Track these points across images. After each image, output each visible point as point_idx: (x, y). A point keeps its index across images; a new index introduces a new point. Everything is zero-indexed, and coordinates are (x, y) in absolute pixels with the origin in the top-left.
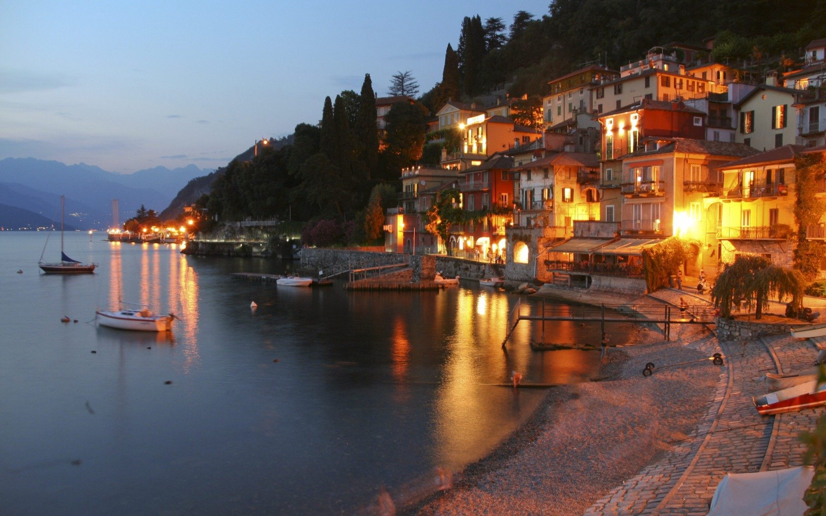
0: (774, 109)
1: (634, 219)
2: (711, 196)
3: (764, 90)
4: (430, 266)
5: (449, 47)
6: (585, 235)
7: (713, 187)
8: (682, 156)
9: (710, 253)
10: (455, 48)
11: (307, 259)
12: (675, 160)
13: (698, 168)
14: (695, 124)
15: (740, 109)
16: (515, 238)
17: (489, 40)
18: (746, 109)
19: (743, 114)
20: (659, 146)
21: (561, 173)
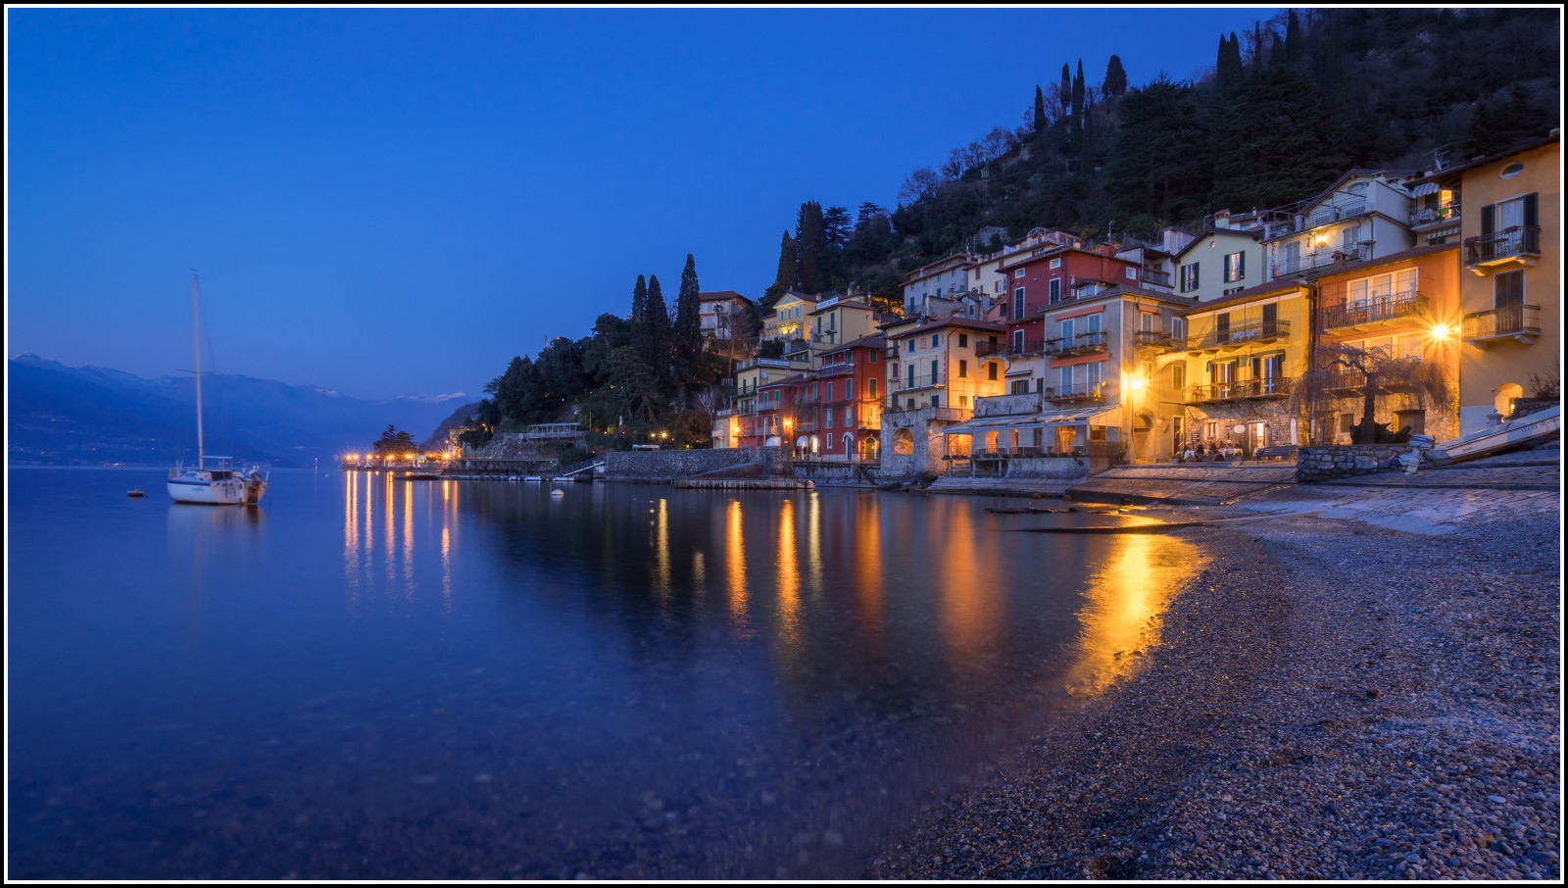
0: (1227, 259)
1: (1061, 385)
2: (1167, 352)
3: (1212, 235)
4: (785, 459)
5: (786, 235)
6: (989, 413)
7: (1168, 341)
8: (1130, 299)
9: (1164, 429)
10: (793, 235)
11: (616, 465)
12: (1122, 303)
13: (1150, 317)
14: (1128, 277)
15: (1179, 262)
16: (895, 425)
17: (829, 235)
18: (1188, 260)
19: (1183, 268)
20: (1096, 290)
21: (955, 340)
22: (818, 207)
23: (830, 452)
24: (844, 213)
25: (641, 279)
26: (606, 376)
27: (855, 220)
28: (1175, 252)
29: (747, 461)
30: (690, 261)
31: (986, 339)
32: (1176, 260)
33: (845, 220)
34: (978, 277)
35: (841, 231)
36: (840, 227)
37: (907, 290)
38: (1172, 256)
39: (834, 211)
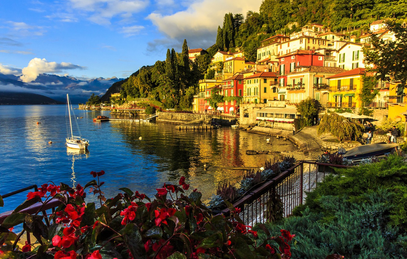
0: (353, 52)
1: (292, 99)
2: (324, 90)
3: (349, 44)
8: (312, 73)
12: (309, 75)
14: (319, 60)
16: (244, 108)
17: (236, 24)
18: (341, 52)
19: (340, 55)
20: (303, 69)
21: (262, 81)
22: (231, 15)
23: (227, 113)
24: (241, 16)
25: (169, 50)
26: (158, 84)
27: (245, 18)
28: (337, 49)
29: (199, 119)
30: (185, 42)
31: (273, 80)
32: (338, 51)
33: (242, 18)
34: (281, 48)
35: (240, 22)
36: (240, 21)
37: (258, 50)
38: (336, 51)
39: (237, 15)
